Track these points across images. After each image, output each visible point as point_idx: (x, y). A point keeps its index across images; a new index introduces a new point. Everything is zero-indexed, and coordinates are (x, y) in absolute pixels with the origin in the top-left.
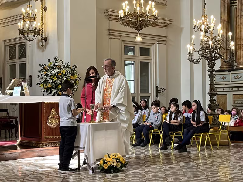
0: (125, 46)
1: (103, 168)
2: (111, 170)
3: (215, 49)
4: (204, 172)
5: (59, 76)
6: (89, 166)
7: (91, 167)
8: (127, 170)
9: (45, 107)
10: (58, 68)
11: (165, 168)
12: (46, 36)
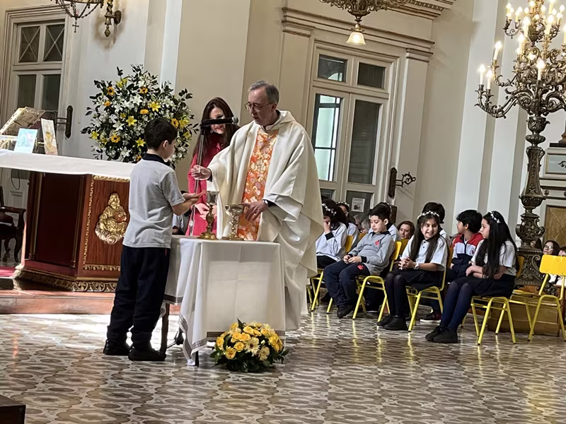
0: (320, 55)
1: (224, 356)
2: (244, 363)
3: (550, 84)
4: (480, 393)
5: (142, 115)
6: (188, 348)
7: (193, 351)
8: (286, 370)
9: (93, 190)
10: (141, 94)
11: (383, 374)
12: (120, 10)
